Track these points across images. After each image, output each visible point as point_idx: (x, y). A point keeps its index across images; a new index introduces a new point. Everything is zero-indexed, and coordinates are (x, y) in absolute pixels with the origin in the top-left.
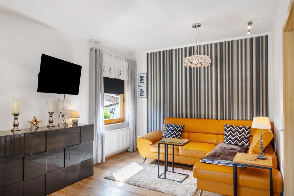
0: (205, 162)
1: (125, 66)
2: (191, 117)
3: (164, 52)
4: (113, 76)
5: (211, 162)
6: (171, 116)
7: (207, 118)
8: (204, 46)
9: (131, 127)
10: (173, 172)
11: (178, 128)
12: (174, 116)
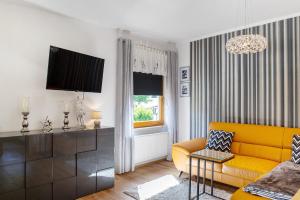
0: (249, 192)
1: (162, 59)
2: (246, 123)
3: (210, 39)
4: (146, 71)
5: (259, 193)
6: (219, 120)
7: (268, 123)
8: (264, 26)
9: (170, 131)
10: (212, 195)
11: (226, 136)
12: (223, 120)
